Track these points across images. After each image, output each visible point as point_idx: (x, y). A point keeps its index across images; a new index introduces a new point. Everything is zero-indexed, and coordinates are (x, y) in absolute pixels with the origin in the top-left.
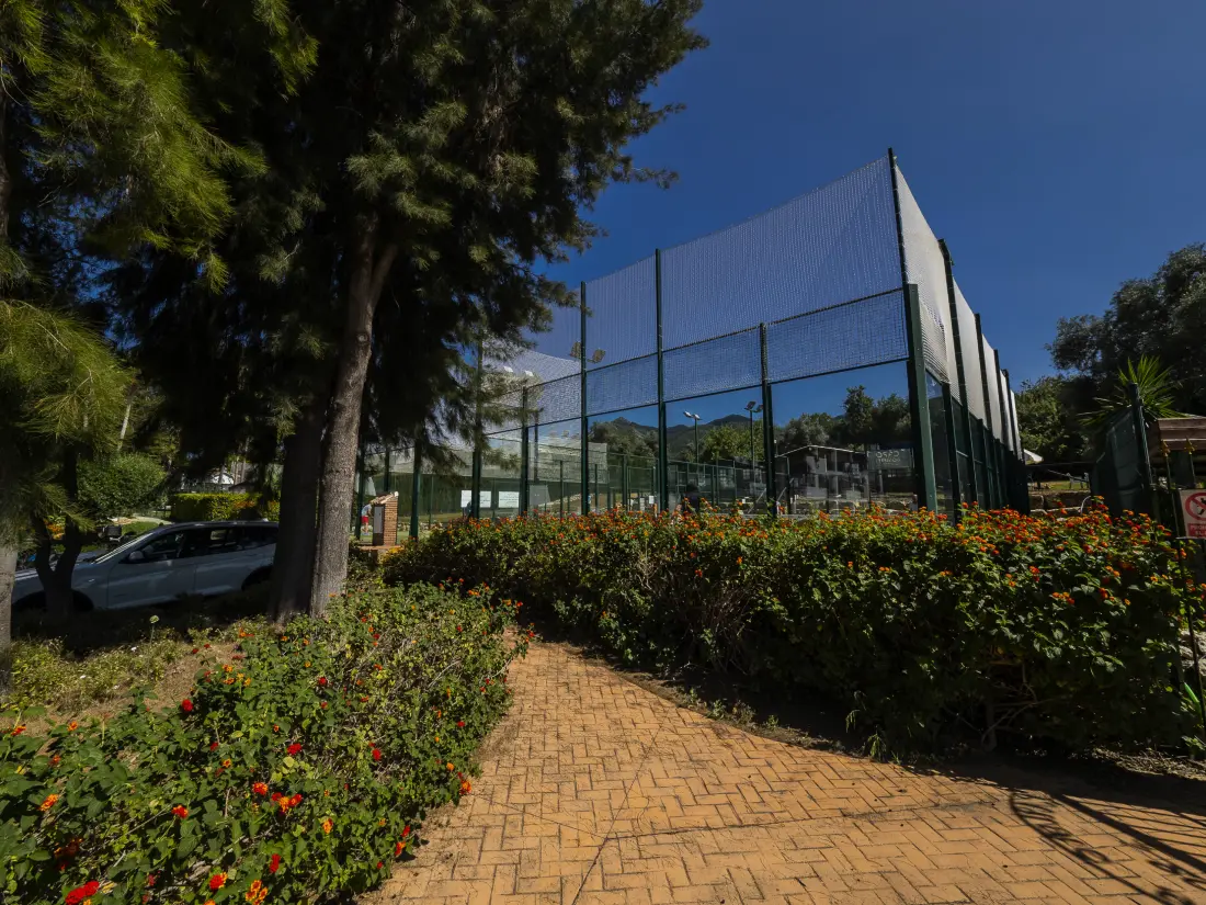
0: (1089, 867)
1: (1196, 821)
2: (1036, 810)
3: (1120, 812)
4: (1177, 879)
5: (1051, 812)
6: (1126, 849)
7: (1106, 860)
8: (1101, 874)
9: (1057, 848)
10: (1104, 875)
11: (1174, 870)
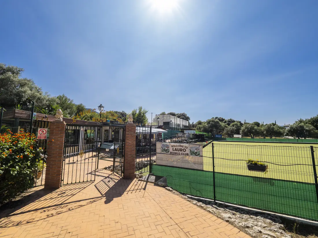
0: (32, 223)
1: (38, 201)
2: (6, 223)
3: (24, 209)
4: (46, 212)
5: (10, 220)
6: (34, 215)
7: (34, 219)
8: (35, 222)
9: (22, 225)
10: (36, 222)
11: (45, 211)
